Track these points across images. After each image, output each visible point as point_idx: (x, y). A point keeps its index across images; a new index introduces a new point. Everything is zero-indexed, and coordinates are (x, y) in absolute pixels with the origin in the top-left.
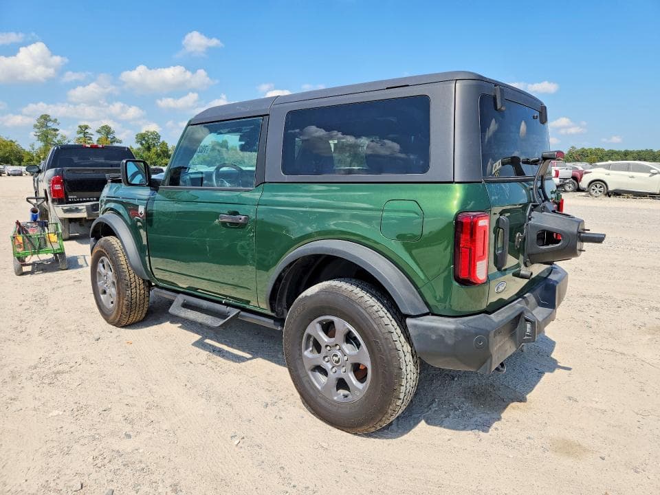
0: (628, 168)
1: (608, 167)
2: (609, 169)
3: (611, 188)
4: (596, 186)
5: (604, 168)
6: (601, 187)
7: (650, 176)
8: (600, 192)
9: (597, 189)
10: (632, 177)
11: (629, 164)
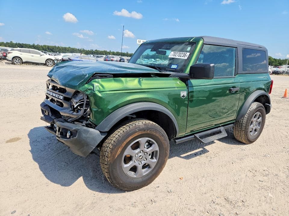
0: (29, 52)
1: (20, 51)
2: (21, 52)
3: (24, 61)
4: (16, 59)
5: (18, 51)
6: (19, 60)
7: (40, 56)
8: (19, 62)
9: (17, 61)
10: (32, 56)
11: (30, 50)
